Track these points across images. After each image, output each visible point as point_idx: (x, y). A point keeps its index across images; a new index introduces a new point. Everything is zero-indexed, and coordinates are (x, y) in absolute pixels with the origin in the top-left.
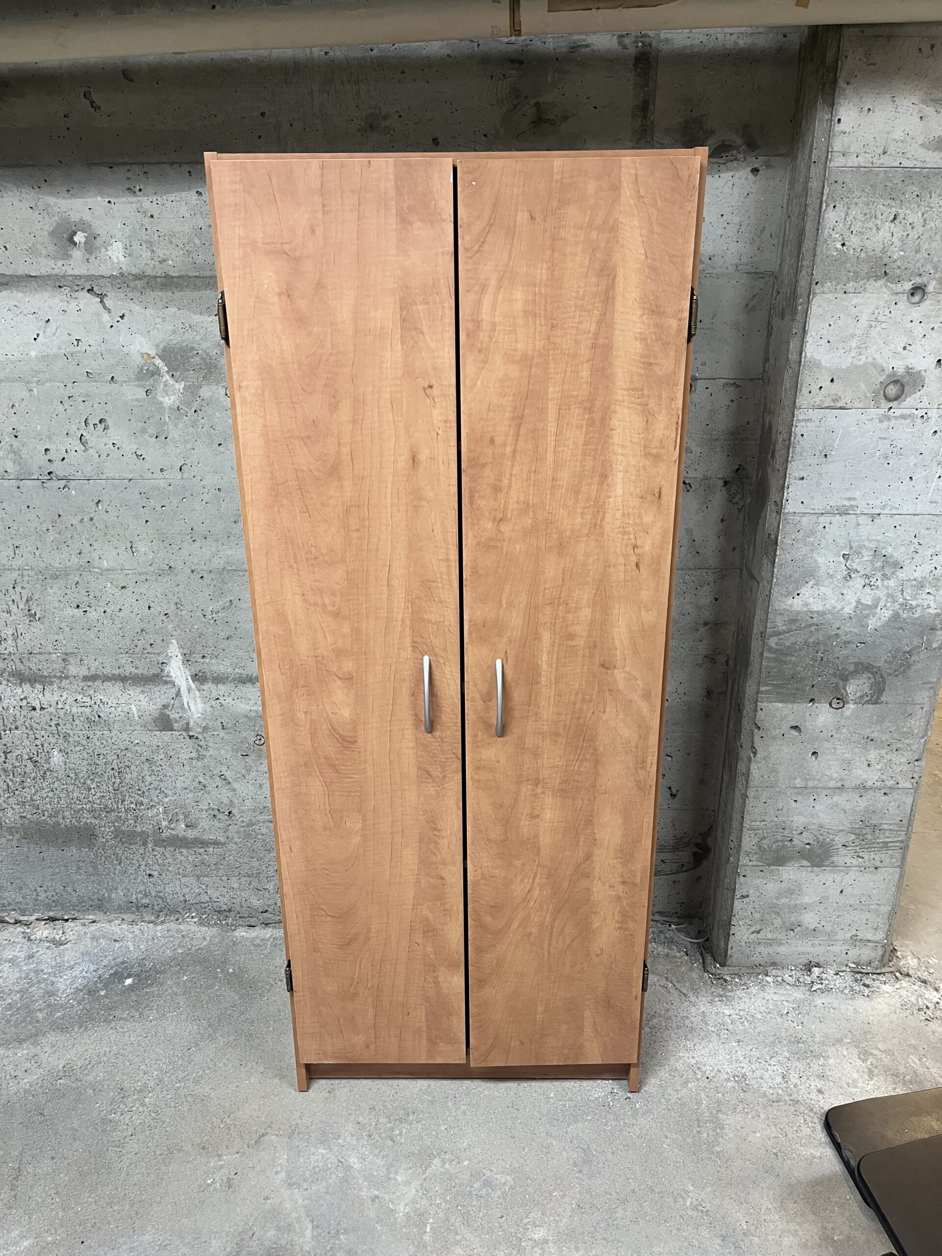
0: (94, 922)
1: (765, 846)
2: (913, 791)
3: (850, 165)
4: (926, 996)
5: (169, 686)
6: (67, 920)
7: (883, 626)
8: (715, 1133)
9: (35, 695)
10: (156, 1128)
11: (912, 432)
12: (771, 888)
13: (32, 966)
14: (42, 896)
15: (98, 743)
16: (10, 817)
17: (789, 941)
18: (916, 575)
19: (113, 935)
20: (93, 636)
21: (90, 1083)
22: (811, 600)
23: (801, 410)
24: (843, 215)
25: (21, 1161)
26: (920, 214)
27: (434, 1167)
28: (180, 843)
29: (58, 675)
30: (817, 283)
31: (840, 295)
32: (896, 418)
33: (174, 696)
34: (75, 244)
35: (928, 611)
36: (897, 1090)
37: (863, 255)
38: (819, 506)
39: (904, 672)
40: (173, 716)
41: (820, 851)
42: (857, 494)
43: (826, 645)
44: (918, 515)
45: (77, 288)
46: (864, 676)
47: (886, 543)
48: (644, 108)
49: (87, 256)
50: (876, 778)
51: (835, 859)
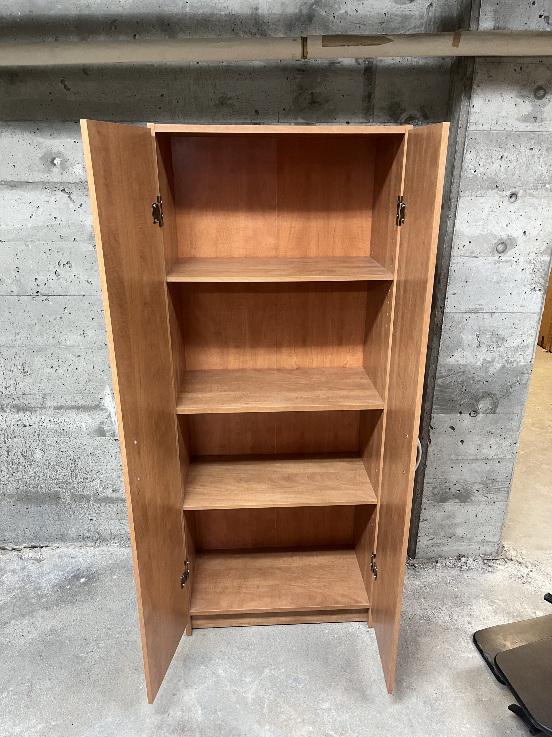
0: (58, 547)
1: (436, 492)
2: (513, 460)
3: (479, 129)
4: (522, 571)
5: (104, 411)
6: (42, 547)
7: (497, 372)
8: (415, 648)
9: (26, 418)
10: (108, 660)
11: (511, 270)
12: (439, 515)
13: (25, 574)
14: (28, 534)
15: (62, 445)
16: (10, 488)
17: (448, 544)
18: (514, 345)
19: (70, 554)
20: (60, 384)
21: (67, 637)
22: (460, 359)
23: (454, 258)
24: (475, 156)
25: (32, 682)
26: (515, 155)
27: (265, 673)
28: (109, 500)
29: (40, 406)
30: (462, 191)
31: (474, 197)
32: (503, 262)
33: (107, 417)
34: (55, 165)
35: (520, 364)
36: (510, 621)
37: (485, 177)
38: (463, 310)
39: (508, 396)
40: (106, 428)
41: (465, 494)
42: (483, 302)
43: (467, 382)
44: (514, 313)
45: (55, 189)
46: (488, 399)
47: (499, 328)
48: (369, 97)
49: (62, 172)
50: (494, 454)
51: (473, 498)
